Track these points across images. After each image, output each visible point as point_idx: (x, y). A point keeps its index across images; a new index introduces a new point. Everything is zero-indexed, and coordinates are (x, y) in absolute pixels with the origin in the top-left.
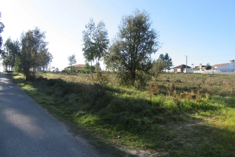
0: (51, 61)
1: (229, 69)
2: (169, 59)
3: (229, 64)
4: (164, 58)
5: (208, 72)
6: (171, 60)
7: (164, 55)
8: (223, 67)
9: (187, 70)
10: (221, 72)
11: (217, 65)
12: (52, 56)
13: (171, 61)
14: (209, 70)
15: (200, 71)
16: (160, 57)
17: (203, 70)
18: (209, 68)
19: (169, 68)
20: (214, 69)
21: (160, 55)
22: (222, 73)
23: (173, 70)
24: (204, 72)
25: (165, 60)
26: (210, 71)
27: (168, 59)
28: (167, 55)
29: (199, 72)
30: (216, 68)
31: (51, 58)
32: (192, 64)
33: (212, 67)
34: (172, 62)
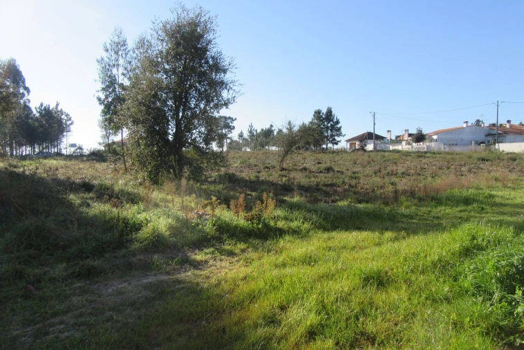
0: (69, 131)
1: (462, 140)
2: (335, 120)
3: (463, 128)
4: (324, 119)
5: (419, 146)
6: (338, 122)
7: (324, 111)
8: (449, 136)
9: (374, 144)
10: (446, 147)
11: (436, 133)
12: (70, 119)
13: (339, 126)
14: (421, 143)
15: (403, 147)
16: (314, 116)
17: (409, 144)
18: (420, 137)
19: (334, 140)
20: (432, 140)
21: (315, 112)
22: (447, 149)
23: (348, 144)
24: (410, 147)
25: (326, 123)
26: (423, 146)
27: (332, 121)
28: (329, 112)
29: (399, 147)
30: (435, 137)
31: (68, 123)
32: (388, 131)
33: (427, 137)
34: (341, 128)
